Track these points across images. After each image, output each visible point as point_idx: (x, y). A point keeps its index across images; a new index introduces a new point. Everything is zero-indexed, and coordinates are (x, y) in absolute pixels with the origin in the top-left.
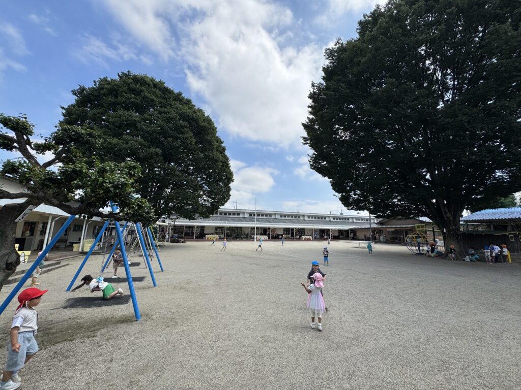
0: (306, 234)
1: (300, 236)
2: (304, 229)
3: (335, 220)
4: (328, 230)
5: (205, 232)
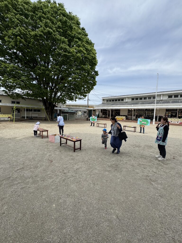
5: (121, 114)
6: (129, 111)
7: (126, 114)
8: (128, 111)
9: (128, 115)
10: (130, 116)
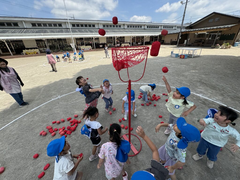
0: (125, 42)
1: (121, 44)
2: (124, 37)
3: (149, 28)
4: (143, 37)
5: (26, 47)
6: (38, 41)
7: (35, 45)
8: (36, 41)
9: (38, 46)
10: (41, 48)
